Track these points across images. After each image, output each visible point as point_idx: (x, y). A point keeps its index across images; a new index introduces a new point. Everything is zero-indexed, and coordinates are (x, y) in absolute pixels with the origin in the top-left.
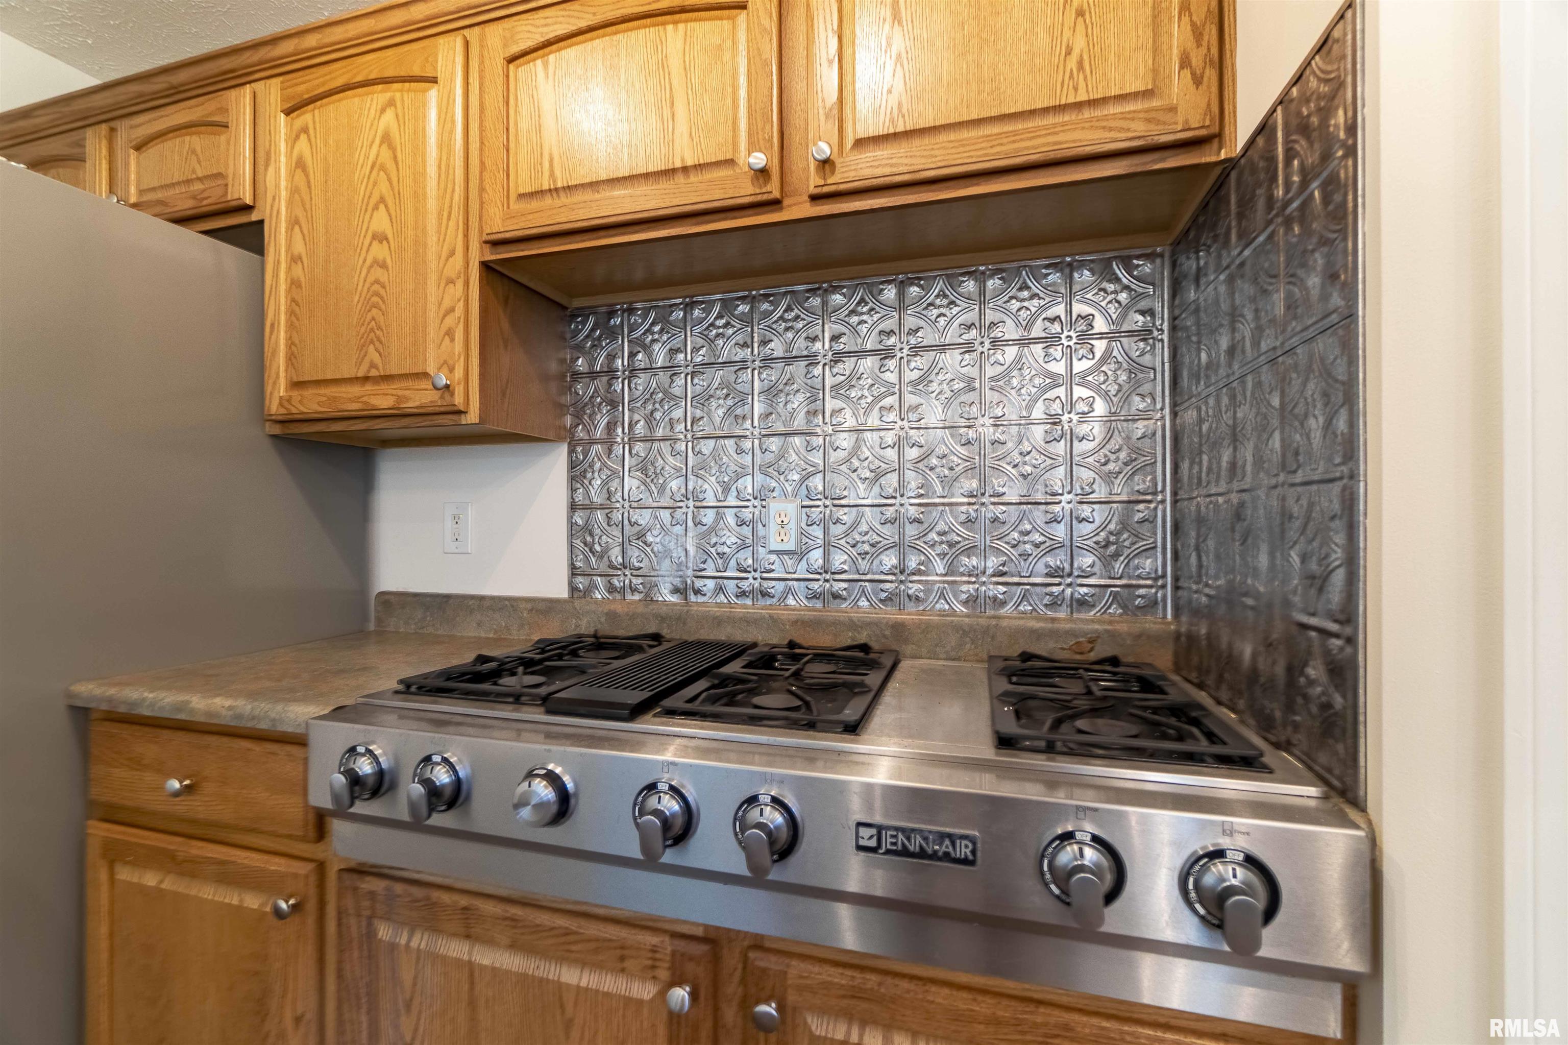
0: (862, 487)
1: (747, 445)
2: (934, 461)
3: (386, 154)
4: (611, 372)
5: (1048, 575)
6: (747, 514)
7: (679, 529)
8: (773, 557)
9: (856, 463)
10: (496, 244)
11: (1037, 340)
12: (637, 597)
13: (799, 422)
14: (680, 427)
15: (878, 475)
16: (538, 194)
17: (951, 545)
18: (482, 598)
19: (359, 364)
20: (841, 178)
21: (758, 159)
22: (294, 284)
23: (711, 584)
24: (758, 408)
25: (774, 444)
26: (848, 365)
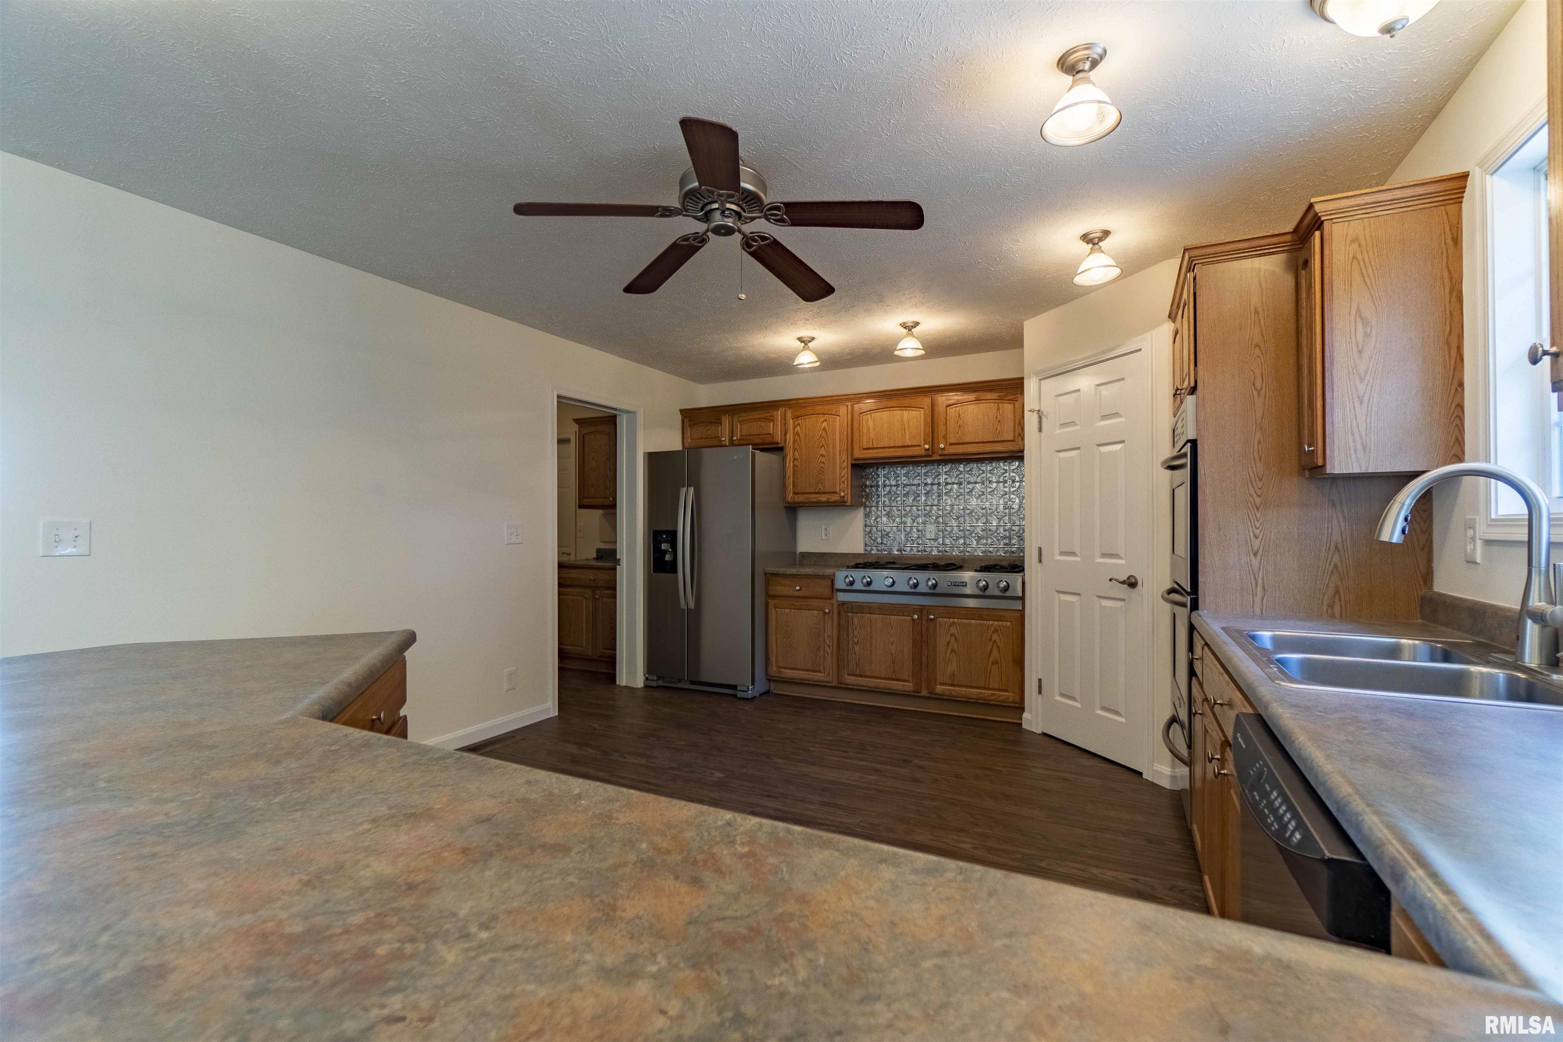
0: (953, 521)
1: (920, 508)
2: (974, 514)
3: (824, 434)
4: (878, 486)
5: (1004, 545)
6: (920, 528)
7: (899, 533)
8: (928, 541)
9: (952, 514)
10: (856, 460)
11: (1001, 482)
12: (886, 553)
13: (936, 502)
14: (899, 503)
15: (958, 518)
16: (869, 449)
17: (978, 537)
18: (836, 554)
19: (816, 489)
20: (945, 452)
21: (927, 446)
22: (794, 466)
23: (909, 548)
24: (923, 498)
25: (928, 508)
26: (949, 487)
